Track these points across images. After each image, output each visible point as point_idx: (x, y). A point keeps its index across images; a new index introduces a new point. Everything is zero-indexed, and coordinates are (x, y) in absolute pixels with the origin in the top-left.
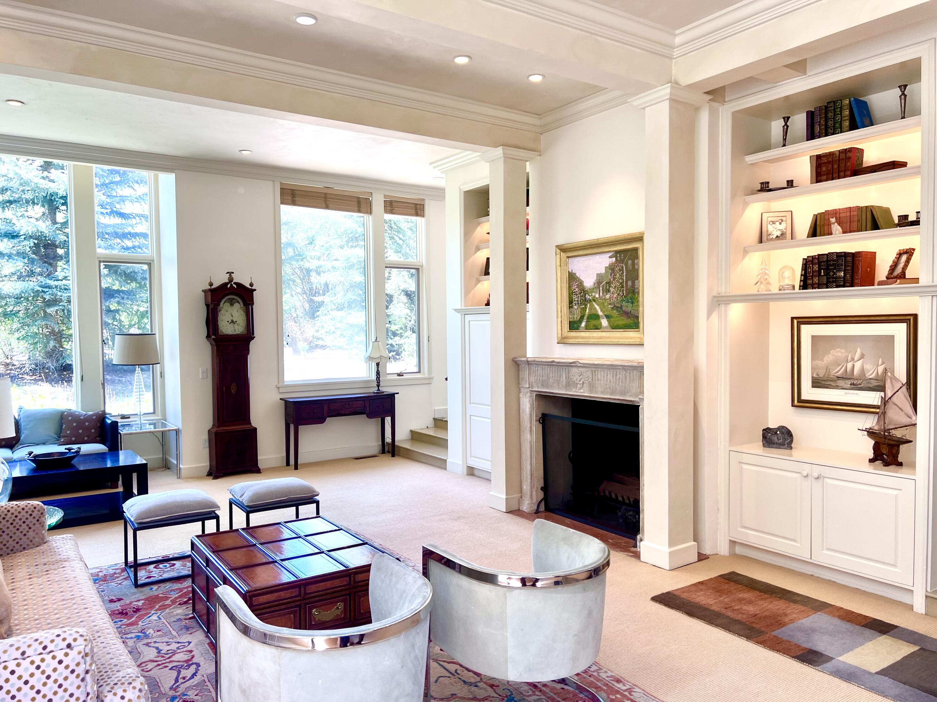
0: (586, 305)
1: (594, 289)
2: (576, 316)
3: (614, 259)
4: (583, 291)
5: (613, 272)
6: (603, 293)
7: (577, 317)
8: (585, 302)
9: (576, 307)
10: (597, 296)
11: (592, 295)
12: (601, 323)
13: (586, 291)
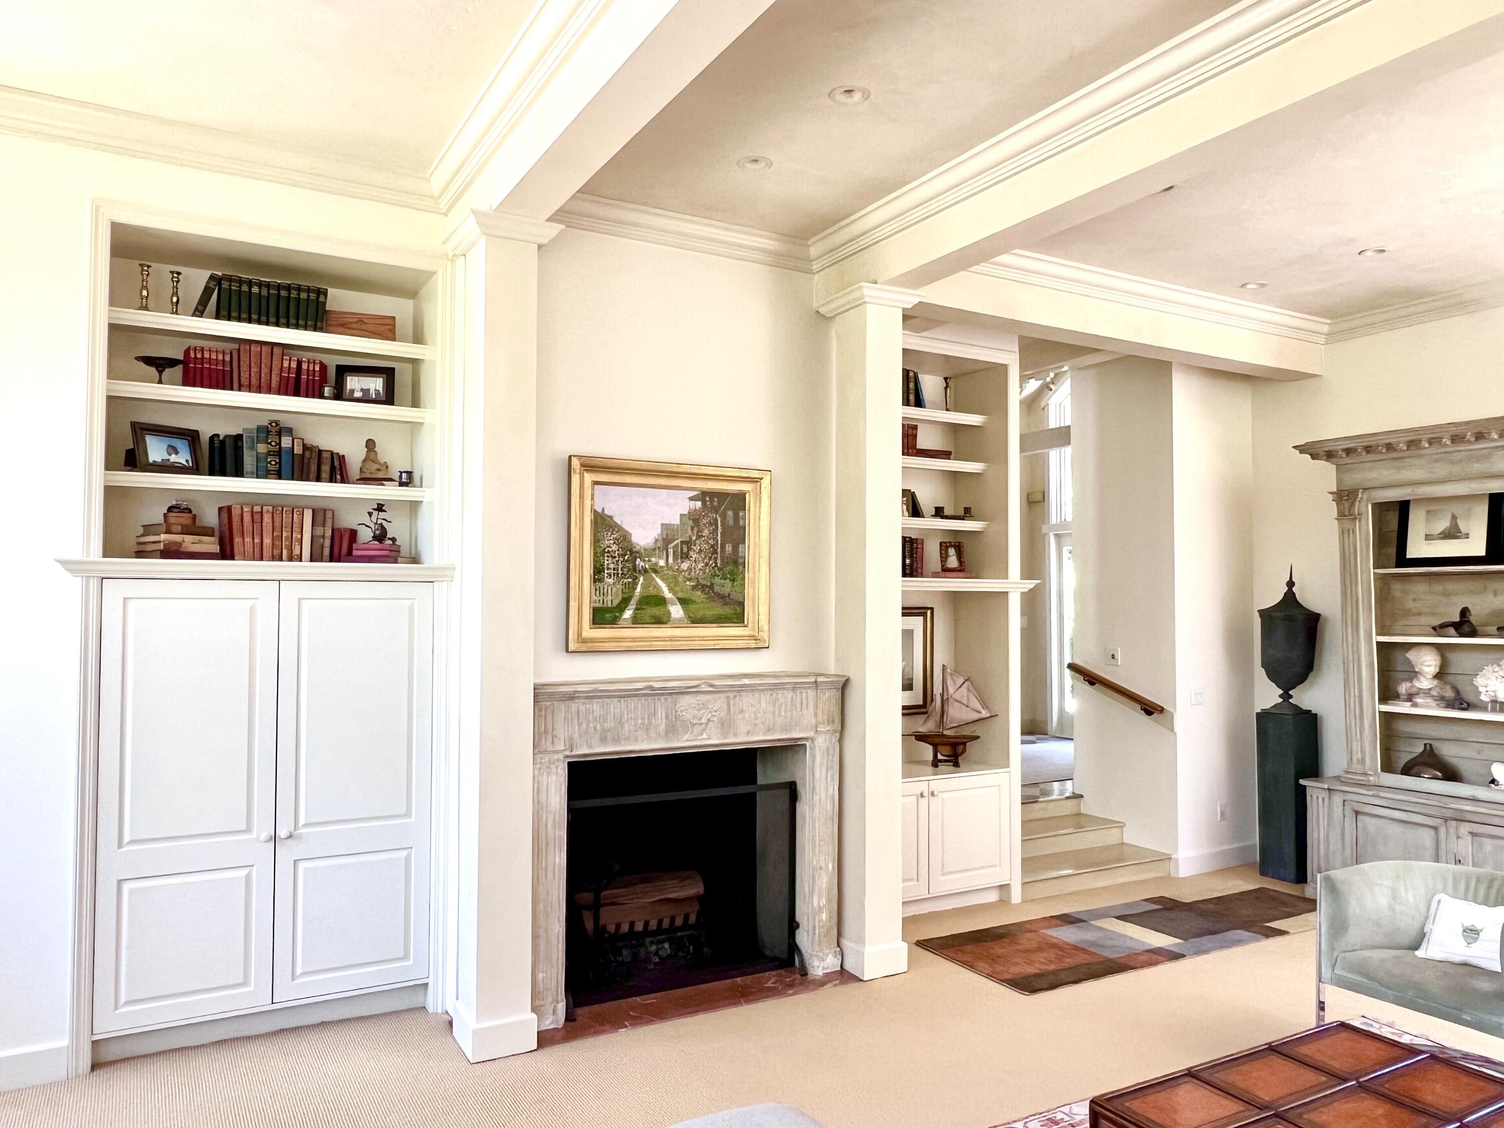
0: (635, 579)
1: (654, 549)
2: (610, 597)
3: (699, 504)
4: (629, 552)
5: (698, 526)
6: (675, 559)
7: (612, 599)
8: (634, 572)
9: (611, 581)
10: (662, 563)
11: (649, 561)
12: (669, 613)
13: (638, 552)
